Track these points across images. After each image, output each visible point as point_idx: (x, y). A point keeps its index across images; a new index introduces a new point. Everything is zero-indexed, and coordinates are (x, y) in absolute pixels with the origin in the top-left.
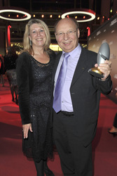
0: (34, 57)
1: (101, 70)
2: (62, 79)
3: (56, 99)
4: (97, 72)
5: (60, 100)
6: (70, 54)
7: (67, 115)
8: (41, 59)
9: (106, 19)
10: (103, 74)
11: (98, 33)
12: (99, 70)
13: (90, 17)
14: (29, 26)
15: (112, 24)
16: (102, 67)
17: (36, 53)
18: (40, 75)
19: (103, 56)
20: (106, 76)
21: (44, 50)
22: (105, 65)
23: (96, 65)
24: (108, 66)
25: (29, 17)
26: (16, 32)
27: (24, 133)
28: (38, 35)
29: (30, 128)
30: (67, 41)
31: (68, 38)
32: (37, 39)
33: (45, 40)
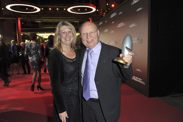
0: (63, 53)
1: (126, 61)
2: (89, 71)
6: (93, 50)
7: (95, 101)
9: (104, 11)
10: (127, 63)
11: (101, 23)
14: (59, 27)
17: (64, 49)
19: (127, 48)
20: (128, 64)
21: (71, 47)
22: (129, 56)
23: (121, 55)
24: (131, 57)
25: (39, 10)
26: (26, 23)
27: (63, 120)
28: (67, 36)
29: (67, 115)
30: (90, 40)
31: (91, 37)
32: (65, 39)
33: (72, 39)
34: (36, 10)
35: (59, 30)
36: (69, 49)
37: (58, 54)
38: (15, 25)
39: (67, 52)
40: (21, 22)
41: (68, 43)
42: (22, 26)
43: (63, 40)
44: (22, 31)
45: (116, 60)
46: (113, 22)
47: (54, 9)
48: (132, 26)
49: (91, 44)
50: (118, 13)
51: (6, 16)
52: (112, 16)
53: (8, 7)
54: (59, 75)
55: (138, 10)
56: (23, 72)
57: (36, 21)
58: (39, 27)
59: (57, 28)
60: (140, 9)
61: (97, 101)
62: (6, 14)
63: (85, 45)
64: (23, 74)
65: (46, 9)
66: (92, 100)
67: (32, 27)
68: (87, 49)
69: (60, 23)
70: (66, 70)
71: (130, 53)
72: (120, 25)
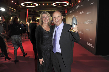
0: (44, 28)
2: (56, 38)
3: (54, 47)
4: (72, 31)
5: (56, 47)
6: (59, 26)
7: (59, 54)
8: (47, 29)
9: (74, 5)
10: (75, 32)
11: (71, 12)
12: (73, 30)
13: (66, 4)
15: (77, 8)
16: (75, 28)
17: (44, 26)
18: (46, 36)
19: (74, 24)
21: (48, 25)
22: (76, 28)
23: (72, 28)
25: (37, 5)
26: (31, 12)
27: (41, 63)
28: (45, 19)
29: (43, 60)
30: (57, 21)
31: (58, 19)
32: (45, 21)
33: (48, 21)
34: (36, 5)
35: (42, 16)
36: (47, 26)
37: (41, 28)
38: (26, 13)
39: (46, 27)
40: (28, 12)
41: (46, 22)
42: (29, 14)
43: (44, 21)
44: (29, 16)
45: (69, 31)
46: (77, 11)
47: (46, 4)
48: (88, 13)
49: (58, 23)
50: (80, 6)
51: (21, 9)
52: (77, 7)
53: (22, 4)
54: (41, 39)
55: (92, 4)
56: (28, 38)
57: (36, 11)
58: (37, 14)
59: (41, 15)
60: (93, 3)
61: (60, 54)
62: (21, 8)
63: (55, 23)
64: (28, 39)
65: (41, 4)
66: (58, 53)
67: (34, 14)
68: (56, 26)
69: (42, 12)
70: (44, 37)
71: (76, 26)
72: (81, 13)
